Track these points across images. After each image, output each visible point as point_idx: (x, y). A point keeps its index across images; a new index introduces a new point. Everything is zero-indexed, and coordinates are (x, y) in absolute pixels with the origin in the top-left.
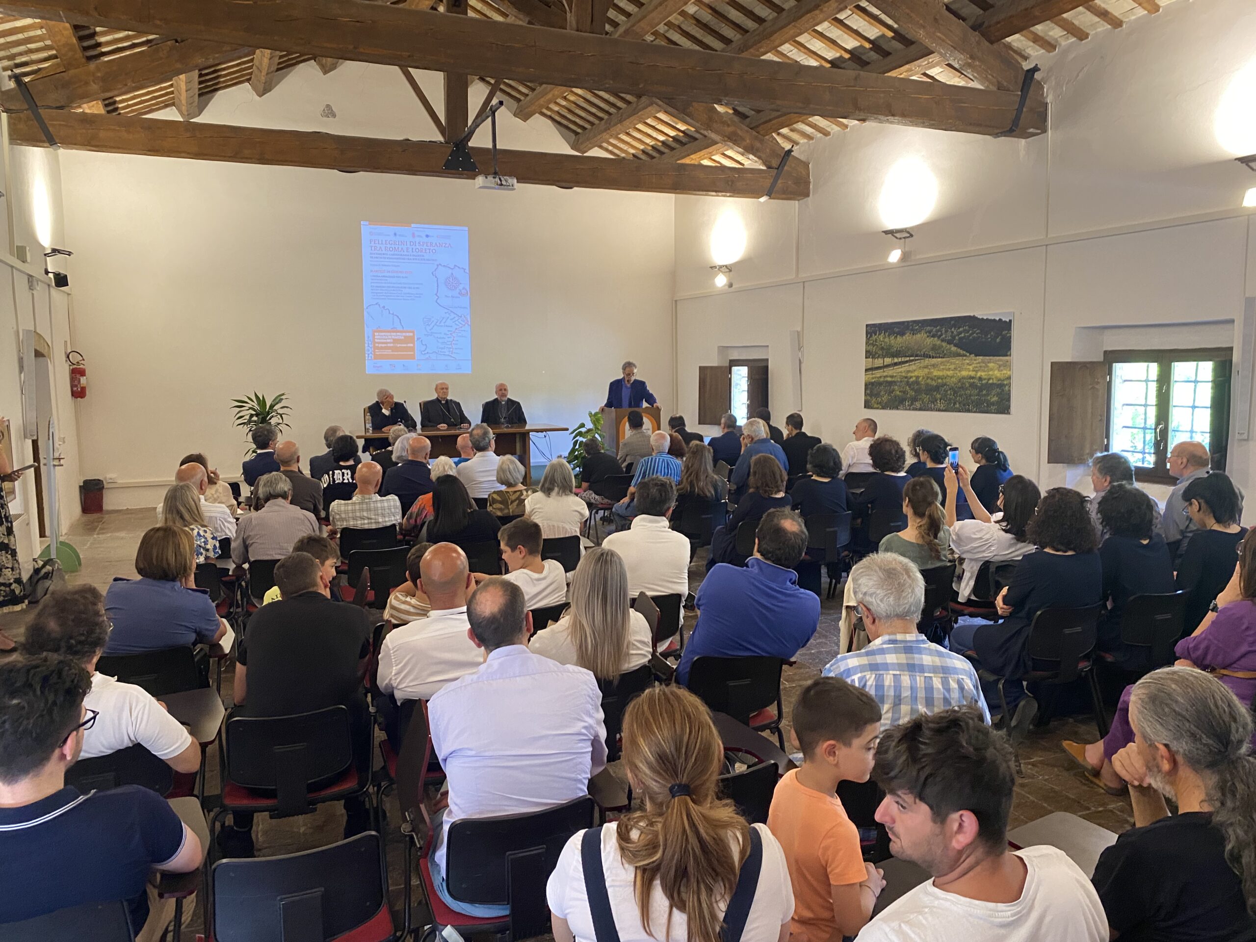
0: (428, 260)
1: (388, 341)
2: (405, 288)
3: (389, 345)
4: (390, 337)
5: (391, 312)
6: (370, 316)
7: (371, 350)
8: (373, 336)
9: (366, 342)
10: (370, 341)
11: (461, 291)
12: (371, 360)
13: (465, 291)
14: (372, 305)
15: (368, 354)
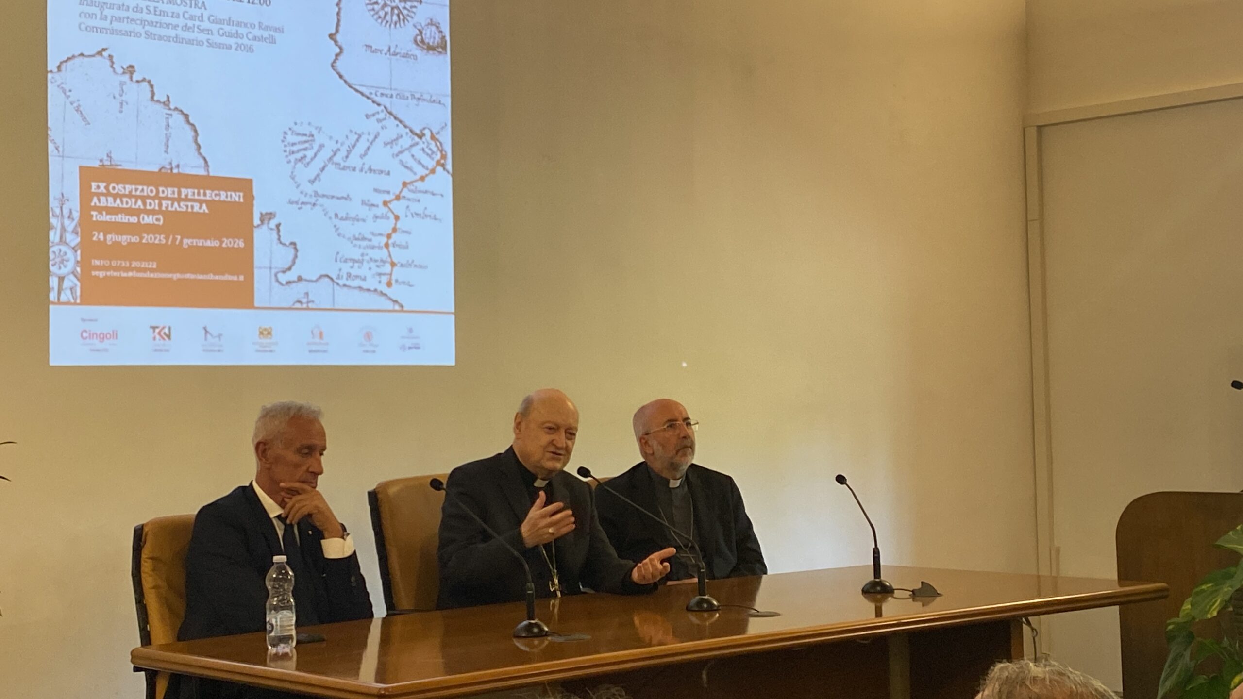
1: (149, 220)
3: (147, 238)
4: (155, 205)
5: (160, 96)
6: (75, 105)
7: (72, 258)
8: (86, 195)
9: (53, 221)
10: (70, 217)
11: (421, 32)
12: (75, 304)
13: (435, 33)
14: (82, 55)
15: (61, 279)
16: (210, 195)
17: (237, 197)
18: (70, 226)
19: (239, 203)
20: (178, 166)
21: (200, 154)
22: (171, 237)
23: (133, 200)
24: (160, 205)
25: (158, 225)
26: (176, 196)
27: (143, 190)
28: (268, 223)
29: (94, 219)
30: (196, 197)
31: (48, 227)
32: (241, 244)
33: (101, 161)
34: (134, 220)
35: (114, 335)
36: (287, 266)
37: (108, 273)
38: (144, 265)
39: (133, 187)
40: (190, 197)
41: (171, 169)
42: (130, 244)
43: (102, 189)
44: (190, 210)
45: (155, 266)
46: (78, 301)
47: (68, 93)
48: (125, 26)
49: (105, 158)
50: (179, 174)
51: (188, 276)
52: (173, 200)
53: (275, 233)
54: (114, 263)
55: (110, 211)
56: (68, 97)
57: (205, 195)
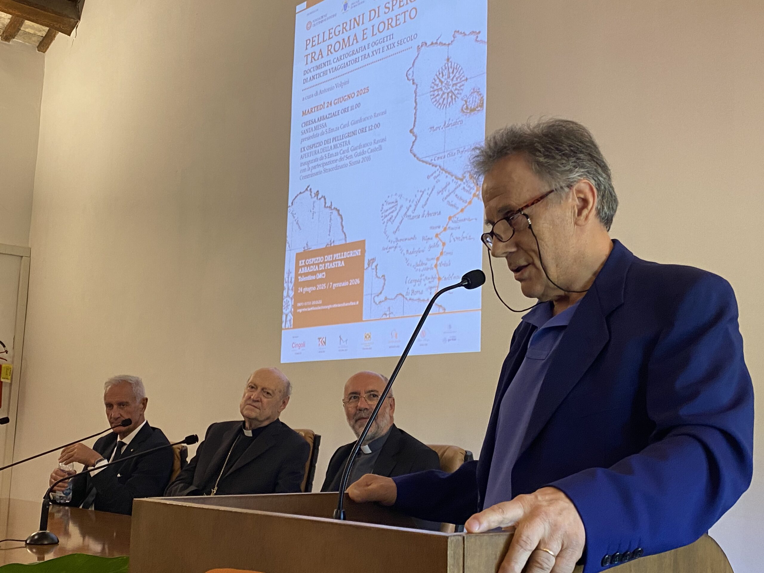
0: (400, 43)
1: (320, 276)
2: (354, 133)
3: (319, 287)
4: (322, 267)
5: (328, 204)
6: (297, 221)
7: (291, 303)
8: (297, 267)
9: (285, 285)
10: (291, 282)
11: (466, 102)
12: (291, 328)
13: (476, 98)
14: (300, 193)
15: (287, 316)
16: (346, 255)
17: (358, 252)
18: (291, 286)
19: (359, 256)
20: (334, 242)
21: (343, 231)
22: (328, 284)
23: (314, 266)
24: (325, 266)
25: (323, 278)
26: (331, 259)
27: (318, 260)
28: (372, 266)
29: (300, 281)
30: (340, 258)
31: (283, 289)
32: (358, 281)
33: (304, 248)
34: (314, 277)
35: (304, 345)
36: (380, 292)
37: (303, 310)
38: (317, 302)
39: (315, 259)
40: (337, 258)
41: (331, 244)
42: (312, 291)
43: (303, 264)
44: (337, 266)
45: (321, 303)
46: (292, 327)
47: (295, 216)
48: (317, 170)
49: (305, 245)
50: (334, 246)
51: (335, 306)
52: (330, 262)
53: (374, 270)
54: (306, 304)
55: (306, 274)
56: (294, 217)
57: (343, 255)
